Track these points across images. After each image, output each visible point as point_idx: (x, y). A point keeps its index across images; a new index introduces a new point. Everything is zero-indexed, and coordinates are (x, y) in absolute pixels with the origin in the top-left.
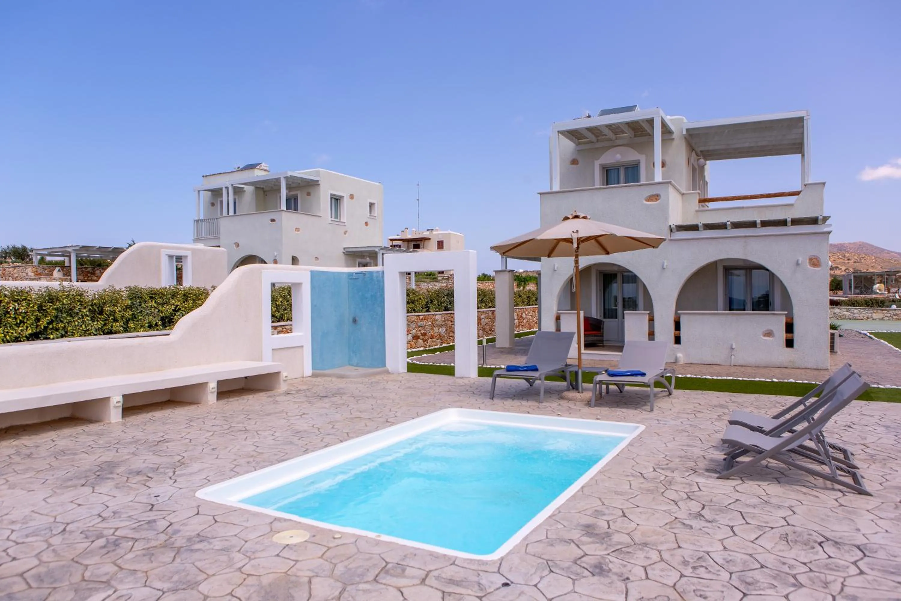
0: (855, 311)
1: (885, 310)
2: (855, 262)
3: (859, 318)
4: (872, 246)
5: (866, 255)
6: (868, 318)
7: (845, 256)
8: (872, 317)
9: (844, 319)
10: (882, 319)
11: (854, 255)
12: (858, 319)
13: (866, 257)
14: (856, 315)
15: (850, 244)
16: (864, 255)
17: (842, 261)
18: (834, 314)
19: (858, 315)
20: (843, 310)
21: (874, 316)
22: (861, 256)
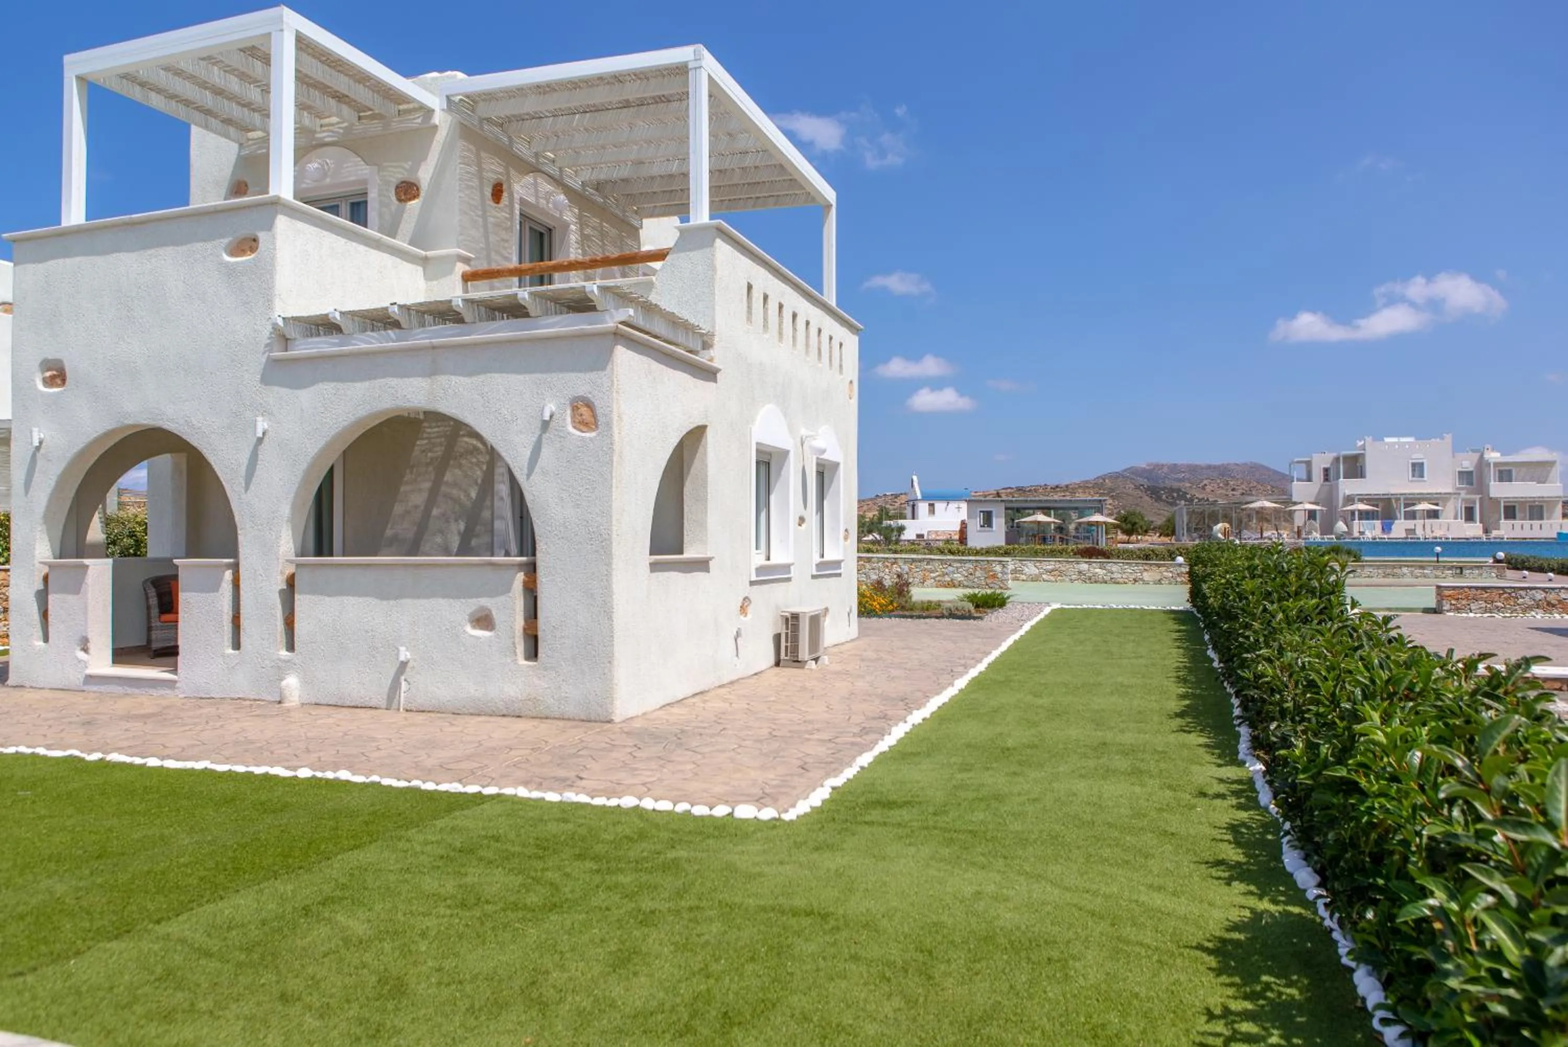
0: (1115, 568)
1: (1164, 565)
2: (1243, 494)
3: (1121, 580)
4: (1268, 469)
5: (1258, 483)
6: (1135, 581)
7: (1228, 484)
8: (1142, 580)
9: (1096, 582)
10: (1159, 582)
11: (1242, 483)
12: (1118, 583)
13: (1259, 487)
14: (1115, 576)
15: (1237, 465)
16: (1255, 484)
17: (1224, 492)
18: (1080, 572)
19: (1120, 576)
20: (1094, 565)
21: (1146, 576)
22: (1251, 485)
